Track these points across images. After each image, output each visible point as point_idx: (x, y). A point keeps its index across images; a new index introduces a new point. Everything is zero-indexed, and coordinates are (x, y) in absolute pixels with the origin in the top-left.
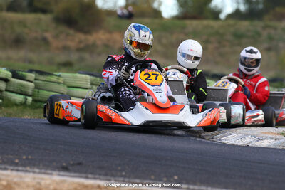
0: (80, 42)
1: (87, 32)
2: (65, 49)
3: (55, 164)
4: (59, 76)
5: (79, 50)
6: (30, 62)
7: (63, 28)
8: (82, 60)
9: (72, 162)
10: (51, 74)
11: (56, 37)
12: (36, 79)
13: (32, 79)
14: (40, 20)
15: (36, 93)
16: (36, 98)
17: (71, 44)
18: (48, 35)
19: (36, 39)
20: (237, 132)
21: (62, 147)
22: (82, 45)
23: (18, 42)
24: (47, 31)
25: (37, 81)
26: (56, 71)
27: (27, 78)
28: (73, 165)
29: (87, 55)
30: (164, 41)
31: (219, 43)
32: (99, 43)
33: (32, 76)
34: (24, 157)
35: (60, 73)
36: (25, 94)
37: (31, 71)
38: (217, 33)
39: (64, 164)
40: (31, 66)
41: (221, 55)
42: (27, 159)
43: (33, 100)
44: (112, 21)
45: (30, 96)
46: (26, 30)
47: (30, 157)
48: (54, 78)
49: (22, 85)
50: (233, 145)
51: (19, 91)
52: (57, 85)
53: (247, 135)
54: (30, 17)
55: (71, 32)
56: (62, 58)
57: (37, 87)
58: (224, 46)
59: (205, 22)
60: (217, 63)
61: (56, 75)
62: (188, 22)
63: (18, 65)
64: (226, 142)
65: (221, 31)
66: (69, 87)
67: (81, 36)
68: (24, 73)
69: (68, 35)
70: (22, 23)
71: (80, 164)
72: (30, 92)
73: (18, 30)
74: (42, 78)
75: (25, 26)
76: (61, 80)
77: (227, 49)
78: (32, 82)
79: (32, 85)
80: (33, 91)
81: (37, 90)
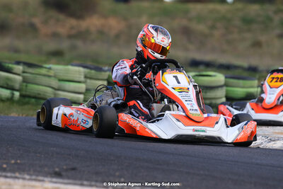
0: (72, 28)
1: (80, 17)
2: (55, 35)
4: (50, 69)
5: (70, 37)
6: (16, 51)
7: (53, 13)
9: (65, 167)
10: (41, 67)
11: (45, 22)
12: (24, 72)
13: (19, 72)
15: (24, 87)
16: (24, 93)
17: (62, 30)
18: (36, 21)
19: (23, 25)
22: (74, 32)
25: (25, 74)
26: (45, 63)
27: (15, 71)
28: (66, 170)
29: (79, 43)
31: (227, 28)
32: (93, 29)
33: (19, 68)
34: (13, 162)
35: (48, 66)
36: (12, 89)
37: (18, 63)
38: (224, 18)
41: (228, 42)
42: (16, 163)
43: (21, 95)
44: (107, 5)
45: (17, 90)
46: (12, 15)
47: (19, 161)
48: (43, 71)
49: (8, 79)
51: (6, 86)
52: (46, 79)
55: (62, 17)
56: (52, 46)
57: (25, 81)
58: (232, 33)
59: (211, 6)
60: (223, 52)
61: (46, 68)
62: (192, 6)
65: (229, 16)
66: (60, 80)
67: (73, 22)
68: (11, 65)
69: (58, 20)
70: (8, 8)
71: (74, 169)
72: (17, 86)
73: (4, 15)
74: (30, 70)
75: (11, 11)
76: (51, 73)
77: (235, 36)
78: (19, 75)
79: (19, 78)
80: (21, 85)
81: (25, 84)
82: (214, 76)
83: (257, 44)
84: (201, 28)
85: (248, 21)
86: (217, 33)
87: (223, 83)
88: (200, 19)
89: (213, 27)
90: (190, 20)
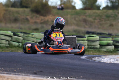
0: (42, 20)
1: (45, 16)
2: (36, 23)
3: (31, 72)
4: (33, 34)
5: (41, 23)
6: (21, 29)
7: (35, 14)
8: (42, 27)
9: (38, 71)
10: (30, 34)
11: (32, 18)
12: (23, 36)
13: (22, 36)
14: (25, 11)
17: (38, 21)
18: (28, 17)
19: (23, 19)
20: (107, 57)
21: (34, 64)
23: (16, 20)
24: (28, 15)
26: (32, 32)
27: (20, 36)
28: (39, 72)
29: (45, 26)
30: (77, 19)
31: (100, 19)
32: (50, 20)
33: (21, 34)
34: (18, 69)
35: (33, 33)
36: (19, 42)
37: (21, 32)
38: (99, 15)
39: (35, 72)
40: (21, 30)
41: (101, 25)
42: (19, 70)
43: (22, 45)
44: (55, 11)
45: (21, 43)
46: (19, 15)
47: (21, 69)
48: (31, 35)
49: (17, 39)
50: (106, 63)
51: (16, 41)
52: (32, 38)
53: (111, 58)
54: (21, 10)
55: (38, 16)
56: (34, 27)
57: (24, 39)
58: (102, 21)
59: (94, 11)
60: (99, 28)
61: (32, 34)
62: (87, 11)
63: (16, 30)
64: (103, 61)
65: (101, 15)
66: (37, 39)
67: (42, 17)
68: (18, 33)
69: (37, 17)
70: (18, 12)
71: (41, 71)
72: (21, 41)
73: (16, 15)
74: (26, 35)
75: (19, 14)
76: (34, 36)
77: (103, 22)
78: (21, 37)
79: (21, 38)
80: (22, 41)
81: (24, 40)
82: (95, 37)
83: (112, 25)
84: (90, 19)
85: (108, 17)
86: (96, 21)
87: (98, 39)
88: (90, 16)
89: (95, 19)
90: (86, 16)
